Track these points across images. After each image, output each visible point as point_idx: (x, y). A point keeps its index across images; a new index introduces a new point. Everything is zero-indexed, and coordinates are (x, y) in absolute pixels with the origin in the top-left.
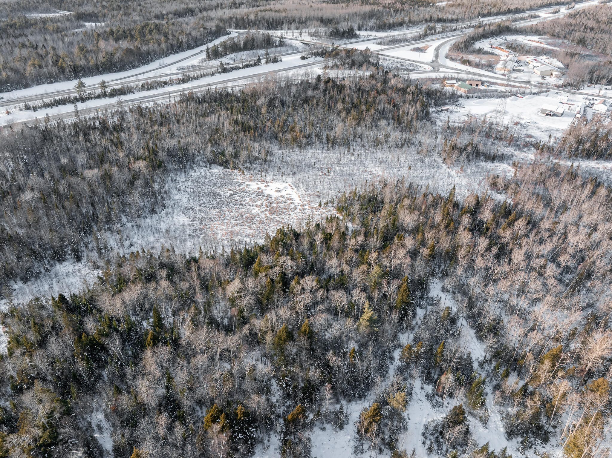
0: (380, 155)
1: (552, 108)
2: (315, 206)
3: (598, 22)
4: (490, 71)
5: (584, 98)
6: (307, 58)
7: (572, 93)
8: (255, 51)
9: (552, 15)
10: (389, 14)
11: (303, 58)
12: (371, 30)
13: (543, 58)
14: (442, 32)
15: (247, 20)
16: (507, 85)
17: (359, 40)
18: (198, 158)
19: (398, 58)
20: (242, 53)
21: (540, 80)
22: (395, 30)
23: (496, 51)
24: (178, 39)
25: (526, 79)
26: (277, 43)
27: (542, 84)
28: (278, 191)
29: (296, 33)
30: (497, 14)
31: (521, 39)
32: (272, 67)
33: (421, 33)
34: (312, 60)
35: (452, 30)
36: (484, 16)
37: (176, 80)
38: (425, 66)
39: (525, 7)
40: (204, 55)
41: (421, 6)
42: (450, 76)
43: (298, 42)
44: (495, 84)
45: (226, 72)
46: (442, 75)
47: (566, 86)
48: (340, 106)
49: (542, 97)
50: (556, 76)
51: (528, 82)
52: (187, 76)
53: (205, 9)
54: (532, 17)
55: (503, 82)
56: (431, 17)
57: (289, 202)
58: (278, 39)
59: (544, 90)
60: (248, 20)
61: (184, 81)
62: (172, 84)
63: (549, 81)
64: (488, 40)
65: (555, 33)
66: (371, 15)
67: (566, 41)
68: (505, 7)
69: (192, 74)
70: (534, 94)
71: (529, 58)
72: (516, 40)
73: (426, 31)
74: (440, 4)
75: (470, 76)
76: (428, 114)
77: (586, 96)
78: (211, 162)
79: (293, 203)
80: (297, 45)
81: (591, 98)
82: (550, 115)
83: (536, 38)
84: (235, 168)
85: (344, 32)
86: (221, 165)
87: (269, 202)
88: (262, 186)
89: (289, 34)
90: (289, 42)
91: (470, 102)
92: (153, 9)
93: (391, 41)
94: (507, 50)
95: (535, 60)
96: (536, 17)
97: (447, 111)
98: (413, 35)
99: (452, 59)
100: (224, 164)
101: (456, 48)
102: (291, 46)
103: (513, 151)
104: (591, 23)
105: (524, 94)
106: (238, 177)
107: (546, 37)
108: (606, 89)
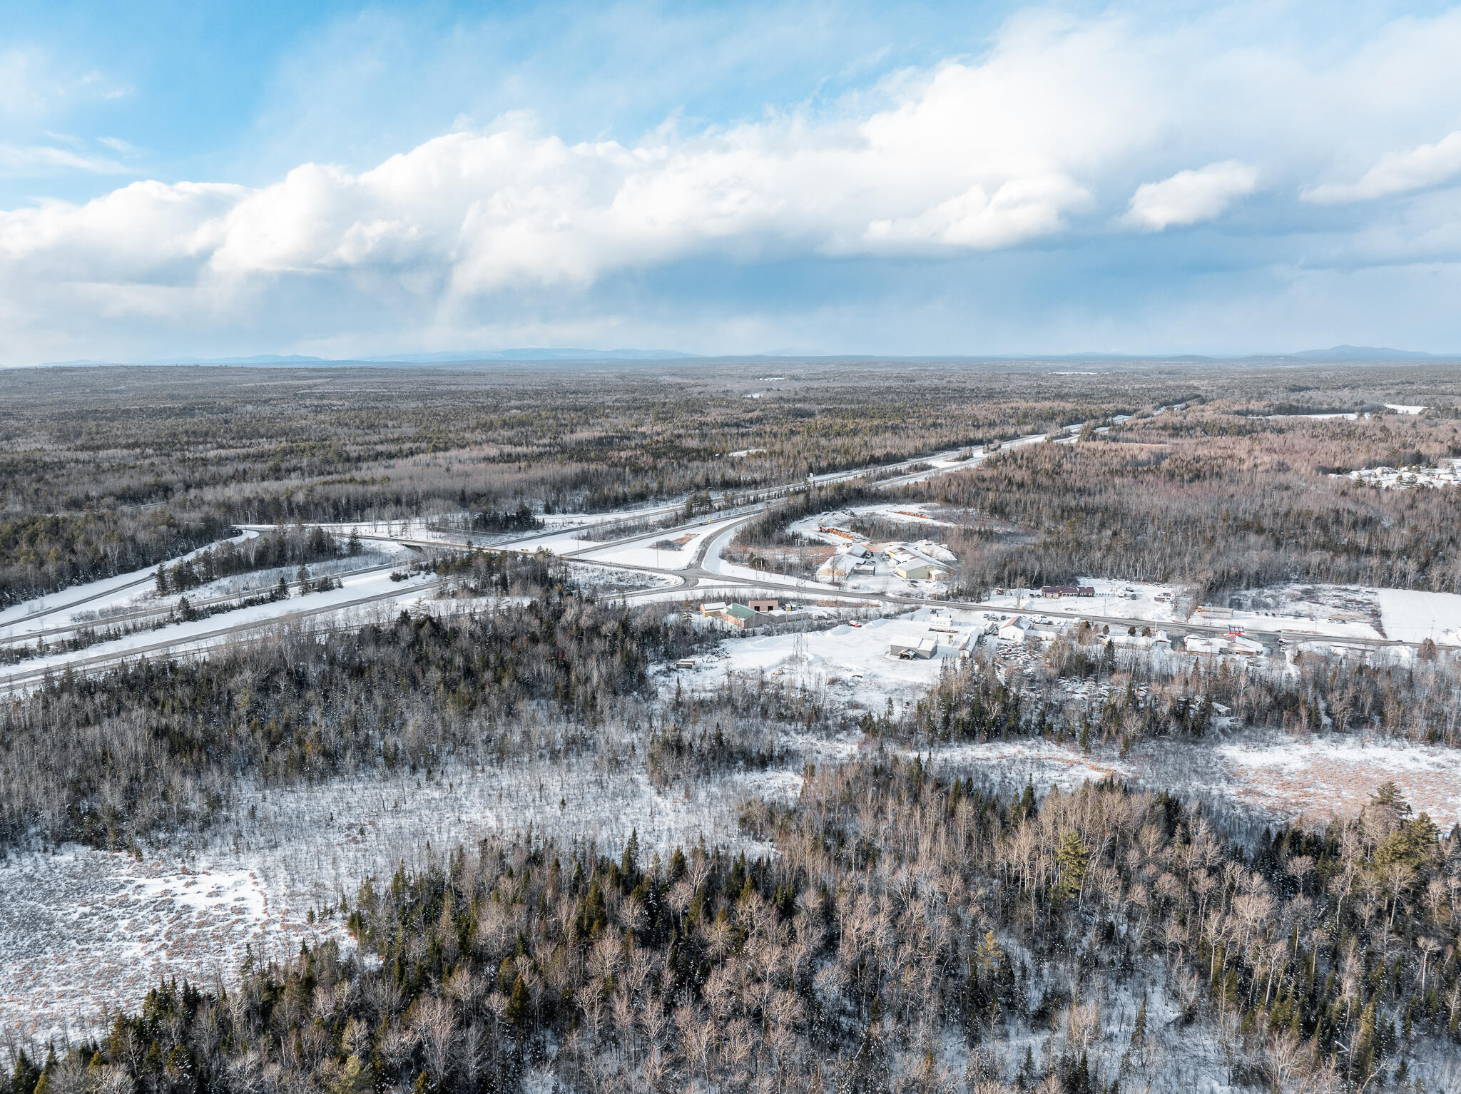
0: (506, 779)
1: (912, 642)
2: (299, 922)
3: (1035, 472)
4: (807, 578)
5: (986, 616)
6: (406, 577)
7: (965, 609)
8: (284, 569)
9: (958, 463)
10: (620, 478)
11: (396, 578)
12: (574, 512)
13: (922, 544)
14: (726, 508)
15: (285, 505)
16: (836, 604)
17: (542, 532)
18: (33, 830)
19: (611, 565)
20: (249, 575)
21: (905, 587)
22: (627, 509)
23: (830, 538)
24: (97, 551)
25: (877, 588)
26: (345, 550)
27: (908, 595)
28: (217, 893)
29: (396, 526)
30: (848, 467)
31: (887, 512)
32: (317, 600)
33: (679, 512)
34: (419, 580)
35: (748, 502)
36: (821, 471)
37: (56, 644)
38: (669, 577)
39: (905, 452)
40: (152, 585)
41: (694, 459)
42: (716, 595)
43: (395, 543)
44: (809, 602)
45: (195, 620)
46: (699, 594)
47: (955, 596)
48: (434, 675)
49: (903, 621)
50: (938, 579)
51: (881, 595)
52: (86, 634)
53: (200, 485)
54: (916, 469)
55: (826, 598)
56: (708, 480)
57: (235, 917)
58: (347, 540)
59: (907, 607)
60: (290, 503)
61: (75, 645)
62: (42, 654)
63: (923, 589)
64: (818, 517)
65: (950, 497)
66: (578, 482)
67: (971, 510)
68: (864, 453)
69: (100, 630)
70: (887, 616)
71: (890, 547)
72: (873, 514)
73: (690, 507)
74: (736, 454)
75: (758, 591)
76: (642, 678)
77: (990, 613)
78: (60, 839)
79: (242, 921)
80: (393, 552)
81: (999, 615)
82: (908, 657)
83: (914, 508)
84: (121, 846)
85: (508, 520)
86: (86, 841)
87: (177, 926)
88: (177, 885)
89: (380, 529)
90: (374, 544)
91: (747, 643)
92: (71, 488)
93: (612, 532)
94: (854, 534)
95: (901, 549)
96: (926, 468)
97: (689, 667)
98: (662, 517)
99: (732, 560)
100: (95, 840)
101: (747, 537)
102: (375, 553)
103: (814, 741)
104: (1019, 475)
105: (867, 618)
106: (122, 867)
107: (935, 504)
108: (1032, 596)
